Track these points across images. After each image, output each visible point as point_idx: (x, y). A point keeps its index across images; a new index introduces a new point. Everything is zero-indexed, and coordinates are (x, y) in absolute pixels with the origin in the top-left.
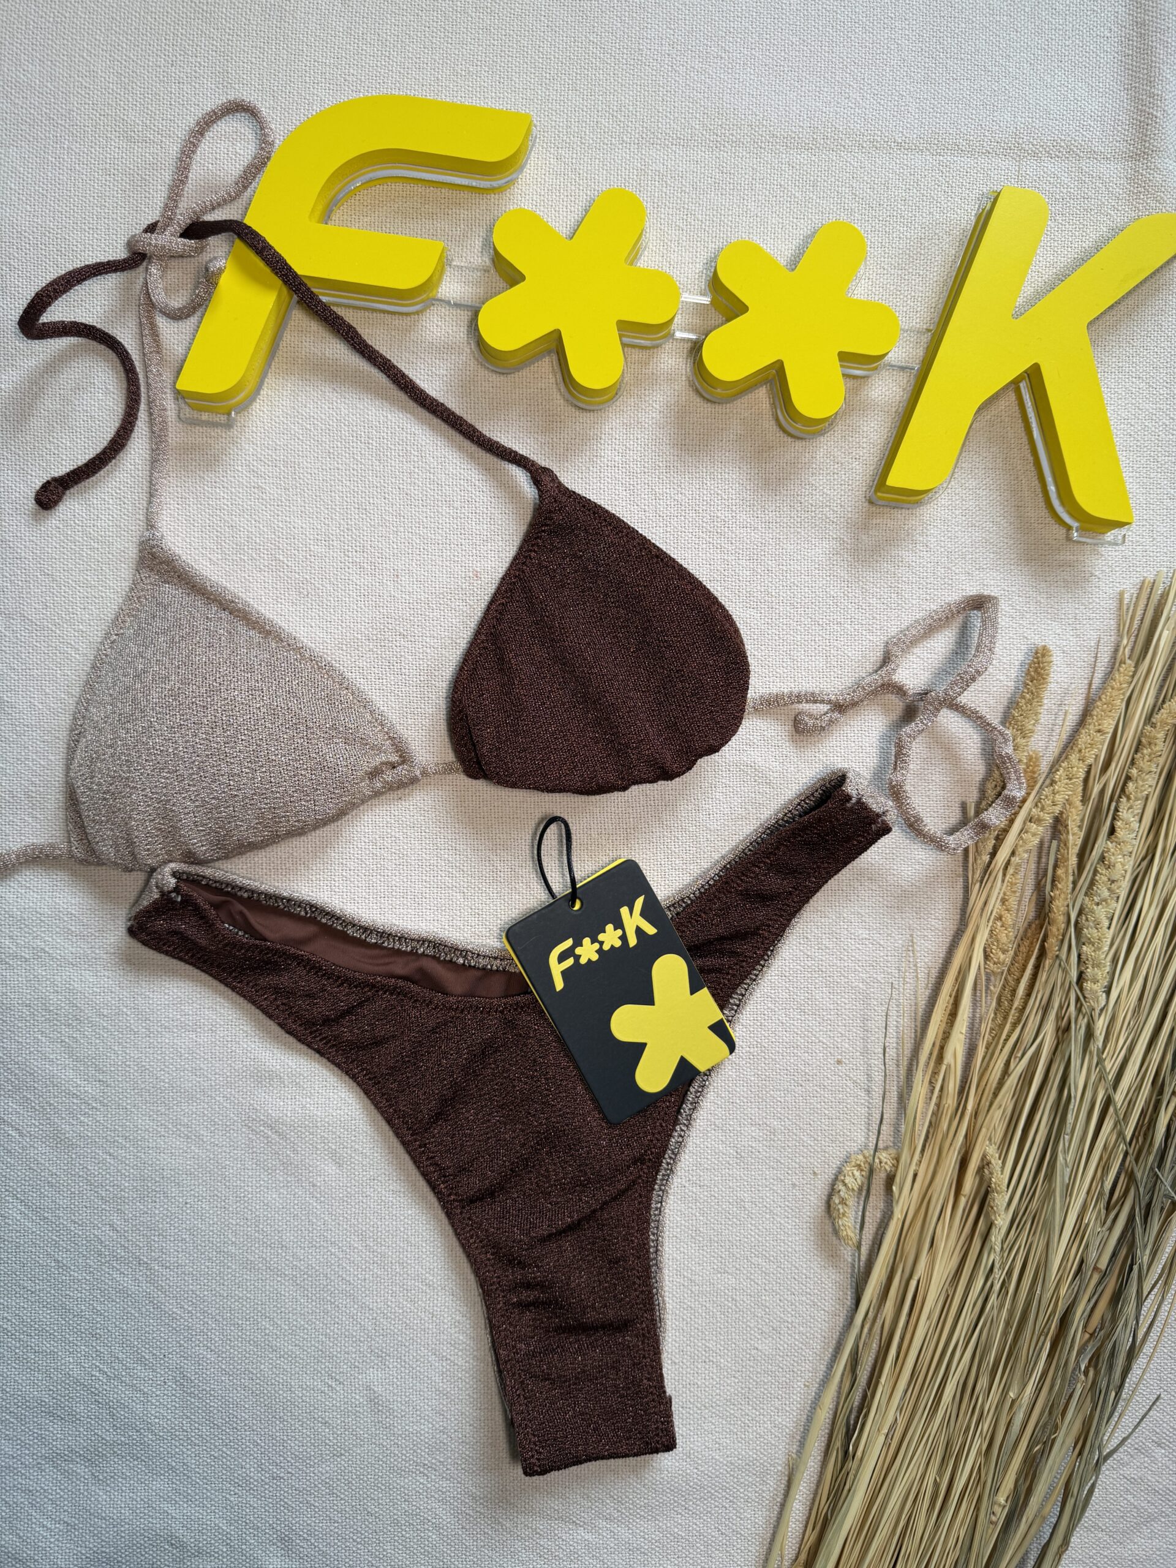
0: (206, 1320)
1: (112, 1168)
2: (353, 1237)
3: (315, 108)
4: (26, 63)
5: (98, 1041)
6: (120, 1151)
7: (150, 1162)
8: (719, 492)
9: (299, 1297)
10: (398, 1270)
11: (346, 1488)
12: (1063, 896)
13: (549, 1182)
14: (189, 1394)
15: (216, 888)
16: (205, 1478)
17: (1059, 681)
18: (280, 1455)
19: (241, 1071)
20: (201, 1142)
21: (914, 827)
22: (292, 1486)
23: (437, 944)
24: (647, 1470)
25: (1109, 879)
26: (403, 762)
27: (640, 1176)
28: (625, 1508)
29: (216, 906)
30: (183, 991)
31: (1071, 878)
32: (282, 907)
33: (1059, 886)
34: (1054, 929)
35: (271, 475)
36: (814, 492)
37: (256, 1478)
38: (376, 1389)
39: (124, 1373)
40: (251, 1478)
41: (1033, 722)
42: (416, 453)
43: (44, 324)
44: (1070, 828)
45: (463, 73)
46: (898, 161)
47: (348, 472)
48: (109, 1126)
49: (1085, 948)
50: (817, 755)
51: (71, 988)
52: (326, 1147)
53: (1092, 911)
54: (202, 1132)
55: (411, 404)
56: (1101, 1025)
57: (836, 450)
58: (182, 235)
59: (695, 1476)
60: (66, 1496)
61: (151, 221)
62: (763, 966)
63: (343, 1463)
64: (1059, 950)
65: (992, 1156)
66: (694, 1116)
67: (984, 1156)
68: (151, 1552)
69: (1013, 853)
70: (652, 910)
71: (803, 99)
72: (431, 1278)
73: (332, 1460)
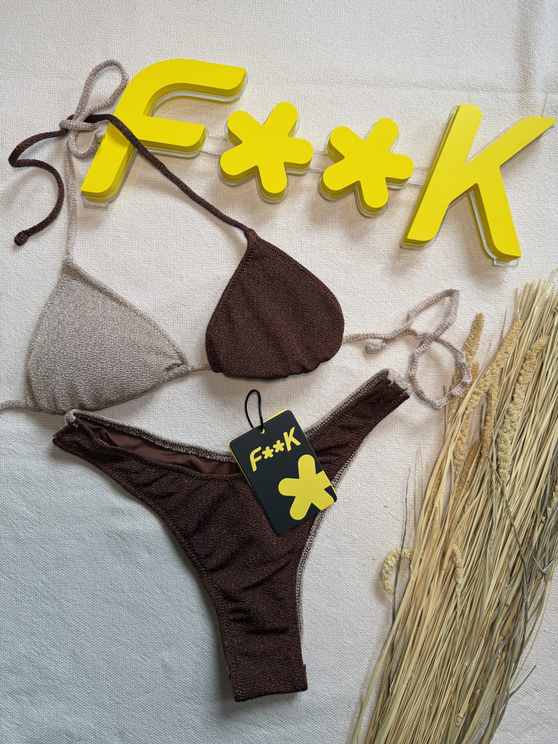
0: (86, 627)
1: (43, 553)
2: (156, 587)
3: (147, 64)
4: (15, 43)
5: (37, 493)
6: (47, 546)
7: (61, 551)
8: (331, 241)
9: (130, 616)
10: (177, 604)
11: (151, 708)
12: (489, 429)
13: (249, 561)
14: (77, 662)
15: (94, 422)
16: (84, 703)
17: (488, 329)
18: (120, 692)
19: (104, 508)
20: (85, 542)
21: (420, 395)
22: (125, 707)
23: (197, 449)
24: (294, 701)
25: (511, 421)
26: (183, 364)
27: (292, 559)
28: (283, 719)
29: (94, 430)
30: (78, 470)
31: (493, 421)
32: (125, 431)
33: (488, 424)
34: (485, 445)
35: (124, 231)
36: (374, 242)
37: (108, 703)
38: (166, 661)
39: (46, 652)
40: (106, 703)
41: (476, 348)
42: (191, 222)
43: (20, 160)
44: (493, 397)
45: (215, 50)
46: (413, 92)
47: (159, 230)
48: (42, 534)
49: (500, 453)
50: (376, 363)
51: (26, 468)
52: (144, 545)
53: (503, 436)
54: (85, 537)
55: (190, 200)
56: (507, 490)
57: (385, 222)
58: (85, 121)
59: (317, 703)
60: (17, 711)
61: (71, 115)
62: (350, 461)
63: (150, 696)
64: (488, 454)
65: (457, 551)
66: (317, 531)
67: (453, 552)
68: (57, 739)
69: (466, 409)
70: (298, 434)
71: (370, 63)
72: (193, 607)
73: (144, 695)
